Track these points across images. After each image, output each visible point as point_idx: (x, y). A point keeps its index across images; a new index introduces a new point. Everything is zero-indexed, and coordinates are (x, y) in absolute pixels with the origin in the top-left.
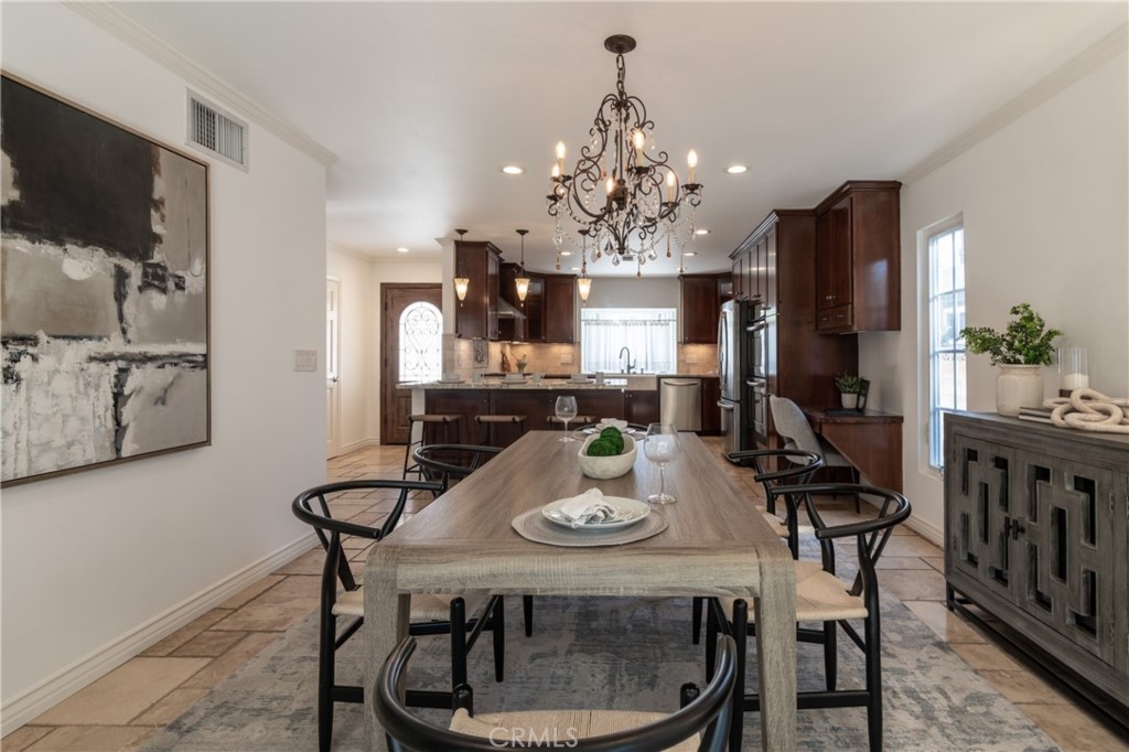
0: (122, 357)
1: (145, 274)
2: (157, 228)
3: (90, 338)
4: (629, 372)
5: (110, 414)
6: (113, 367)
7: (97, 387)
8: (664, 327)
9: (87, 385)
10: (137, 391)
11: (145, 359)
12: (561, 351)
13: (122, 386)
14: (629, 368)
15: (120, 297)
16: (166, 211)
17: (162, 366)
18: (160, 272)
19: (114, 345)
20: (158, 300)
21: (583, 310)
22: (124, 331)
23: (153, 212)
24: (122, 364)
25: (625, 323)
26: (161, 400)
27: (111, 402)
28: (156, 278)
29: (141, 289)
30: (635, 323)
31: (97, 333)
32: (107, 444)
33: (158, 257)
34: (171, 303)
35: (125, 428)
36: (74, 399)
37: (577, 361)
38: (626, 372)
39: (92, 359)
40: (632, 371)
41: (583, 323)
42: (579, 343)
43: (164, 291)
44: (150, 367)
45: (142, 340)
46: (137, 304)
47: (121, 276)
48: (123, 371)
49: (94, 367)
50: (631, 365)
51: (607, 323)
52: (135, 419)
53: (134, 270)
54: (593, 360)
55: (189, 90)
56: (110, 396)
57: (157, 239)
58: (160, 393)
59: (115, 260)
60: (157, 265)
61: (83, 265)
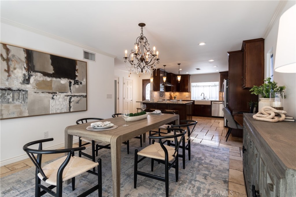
0: (71, 96)
1: (75, 82)
2: (77, 74)
3: (65, 93)
4: (204, 100)
5: (68, 105)
6: (69, 97)
7: (66, 100)
8: (215, 87)
9: (65, 100)
10: (73, 101)
11: (75, 96)
12: (186, 94)
13: (71, 100)
14: (204, 98)
15: (70, 86)
16: (78, 71)
17: (78, 97)
18: (77, 81)
19: (69, 94)
20: (77, 86)
21: (192, 83)
22: (71, 91)
23: (76, 72)
24: (70, 97)
25: (203, 86)
26: (78, 103)
27: (69, 103)
28: (76, 83)
29: (74, 84)
30: (206, 86)
31: (66, 92)
32: (68, 109)
33: (77, 79)
34: (79, 86)
35: (71, 107)
36: (62, 102)
37: (190, 96)
38: (203, 99)
39: (65, 96)
40: (205, 99)
41: (192, 87)
42: (191, 92)
43: (78, 84)
44: (75, 97)
45: (74, 93)
46: (73, 87)
47: (70, 83)
48: (71, 98)
49: (66, 97)
50: (205, 98)
51: (198, 86)
52: (73, 106)
53: (73, 81)
54: (194, 96)
55: (83, 50)
56: (69, 102)
57: (77, 76)
58: (77, 102)
59: (69, 80)
60: (77, 80)
61: (64, 81)
